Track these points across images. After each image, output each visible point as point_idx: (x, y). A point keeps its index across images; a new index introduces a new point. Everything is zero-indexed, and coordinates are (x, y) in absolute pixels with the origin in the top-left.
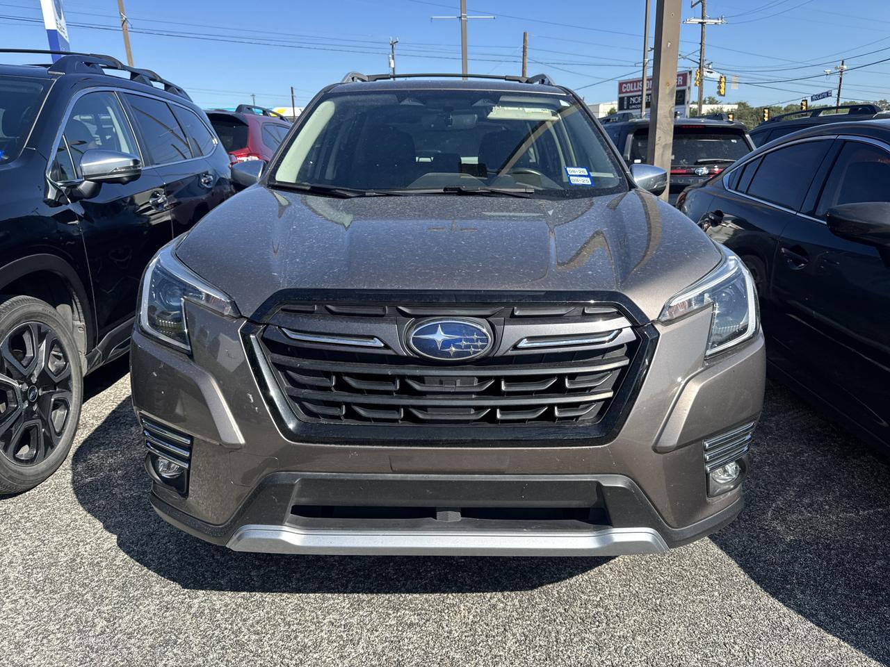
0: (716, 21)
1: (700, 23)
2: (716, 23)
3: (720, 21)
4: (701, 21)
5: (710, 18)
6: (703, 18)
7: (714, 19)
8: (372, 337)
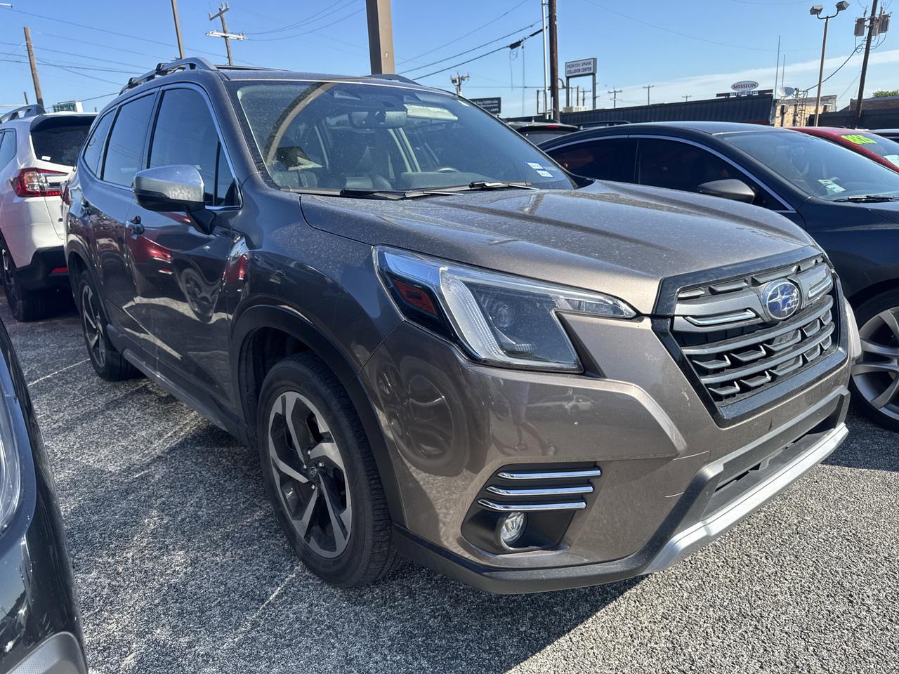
0: (238, 37)
1: (222, 36)
2: (238, 39)
3: (242, 37)
4: (224, 35)
5: (232, 33)
6: (225, 32)
7: (235, 34)
8: (745, 310)
